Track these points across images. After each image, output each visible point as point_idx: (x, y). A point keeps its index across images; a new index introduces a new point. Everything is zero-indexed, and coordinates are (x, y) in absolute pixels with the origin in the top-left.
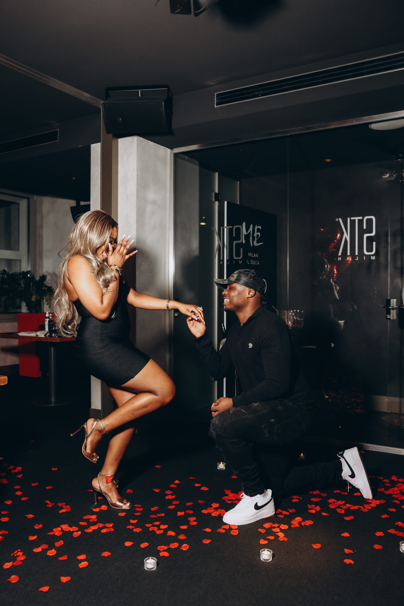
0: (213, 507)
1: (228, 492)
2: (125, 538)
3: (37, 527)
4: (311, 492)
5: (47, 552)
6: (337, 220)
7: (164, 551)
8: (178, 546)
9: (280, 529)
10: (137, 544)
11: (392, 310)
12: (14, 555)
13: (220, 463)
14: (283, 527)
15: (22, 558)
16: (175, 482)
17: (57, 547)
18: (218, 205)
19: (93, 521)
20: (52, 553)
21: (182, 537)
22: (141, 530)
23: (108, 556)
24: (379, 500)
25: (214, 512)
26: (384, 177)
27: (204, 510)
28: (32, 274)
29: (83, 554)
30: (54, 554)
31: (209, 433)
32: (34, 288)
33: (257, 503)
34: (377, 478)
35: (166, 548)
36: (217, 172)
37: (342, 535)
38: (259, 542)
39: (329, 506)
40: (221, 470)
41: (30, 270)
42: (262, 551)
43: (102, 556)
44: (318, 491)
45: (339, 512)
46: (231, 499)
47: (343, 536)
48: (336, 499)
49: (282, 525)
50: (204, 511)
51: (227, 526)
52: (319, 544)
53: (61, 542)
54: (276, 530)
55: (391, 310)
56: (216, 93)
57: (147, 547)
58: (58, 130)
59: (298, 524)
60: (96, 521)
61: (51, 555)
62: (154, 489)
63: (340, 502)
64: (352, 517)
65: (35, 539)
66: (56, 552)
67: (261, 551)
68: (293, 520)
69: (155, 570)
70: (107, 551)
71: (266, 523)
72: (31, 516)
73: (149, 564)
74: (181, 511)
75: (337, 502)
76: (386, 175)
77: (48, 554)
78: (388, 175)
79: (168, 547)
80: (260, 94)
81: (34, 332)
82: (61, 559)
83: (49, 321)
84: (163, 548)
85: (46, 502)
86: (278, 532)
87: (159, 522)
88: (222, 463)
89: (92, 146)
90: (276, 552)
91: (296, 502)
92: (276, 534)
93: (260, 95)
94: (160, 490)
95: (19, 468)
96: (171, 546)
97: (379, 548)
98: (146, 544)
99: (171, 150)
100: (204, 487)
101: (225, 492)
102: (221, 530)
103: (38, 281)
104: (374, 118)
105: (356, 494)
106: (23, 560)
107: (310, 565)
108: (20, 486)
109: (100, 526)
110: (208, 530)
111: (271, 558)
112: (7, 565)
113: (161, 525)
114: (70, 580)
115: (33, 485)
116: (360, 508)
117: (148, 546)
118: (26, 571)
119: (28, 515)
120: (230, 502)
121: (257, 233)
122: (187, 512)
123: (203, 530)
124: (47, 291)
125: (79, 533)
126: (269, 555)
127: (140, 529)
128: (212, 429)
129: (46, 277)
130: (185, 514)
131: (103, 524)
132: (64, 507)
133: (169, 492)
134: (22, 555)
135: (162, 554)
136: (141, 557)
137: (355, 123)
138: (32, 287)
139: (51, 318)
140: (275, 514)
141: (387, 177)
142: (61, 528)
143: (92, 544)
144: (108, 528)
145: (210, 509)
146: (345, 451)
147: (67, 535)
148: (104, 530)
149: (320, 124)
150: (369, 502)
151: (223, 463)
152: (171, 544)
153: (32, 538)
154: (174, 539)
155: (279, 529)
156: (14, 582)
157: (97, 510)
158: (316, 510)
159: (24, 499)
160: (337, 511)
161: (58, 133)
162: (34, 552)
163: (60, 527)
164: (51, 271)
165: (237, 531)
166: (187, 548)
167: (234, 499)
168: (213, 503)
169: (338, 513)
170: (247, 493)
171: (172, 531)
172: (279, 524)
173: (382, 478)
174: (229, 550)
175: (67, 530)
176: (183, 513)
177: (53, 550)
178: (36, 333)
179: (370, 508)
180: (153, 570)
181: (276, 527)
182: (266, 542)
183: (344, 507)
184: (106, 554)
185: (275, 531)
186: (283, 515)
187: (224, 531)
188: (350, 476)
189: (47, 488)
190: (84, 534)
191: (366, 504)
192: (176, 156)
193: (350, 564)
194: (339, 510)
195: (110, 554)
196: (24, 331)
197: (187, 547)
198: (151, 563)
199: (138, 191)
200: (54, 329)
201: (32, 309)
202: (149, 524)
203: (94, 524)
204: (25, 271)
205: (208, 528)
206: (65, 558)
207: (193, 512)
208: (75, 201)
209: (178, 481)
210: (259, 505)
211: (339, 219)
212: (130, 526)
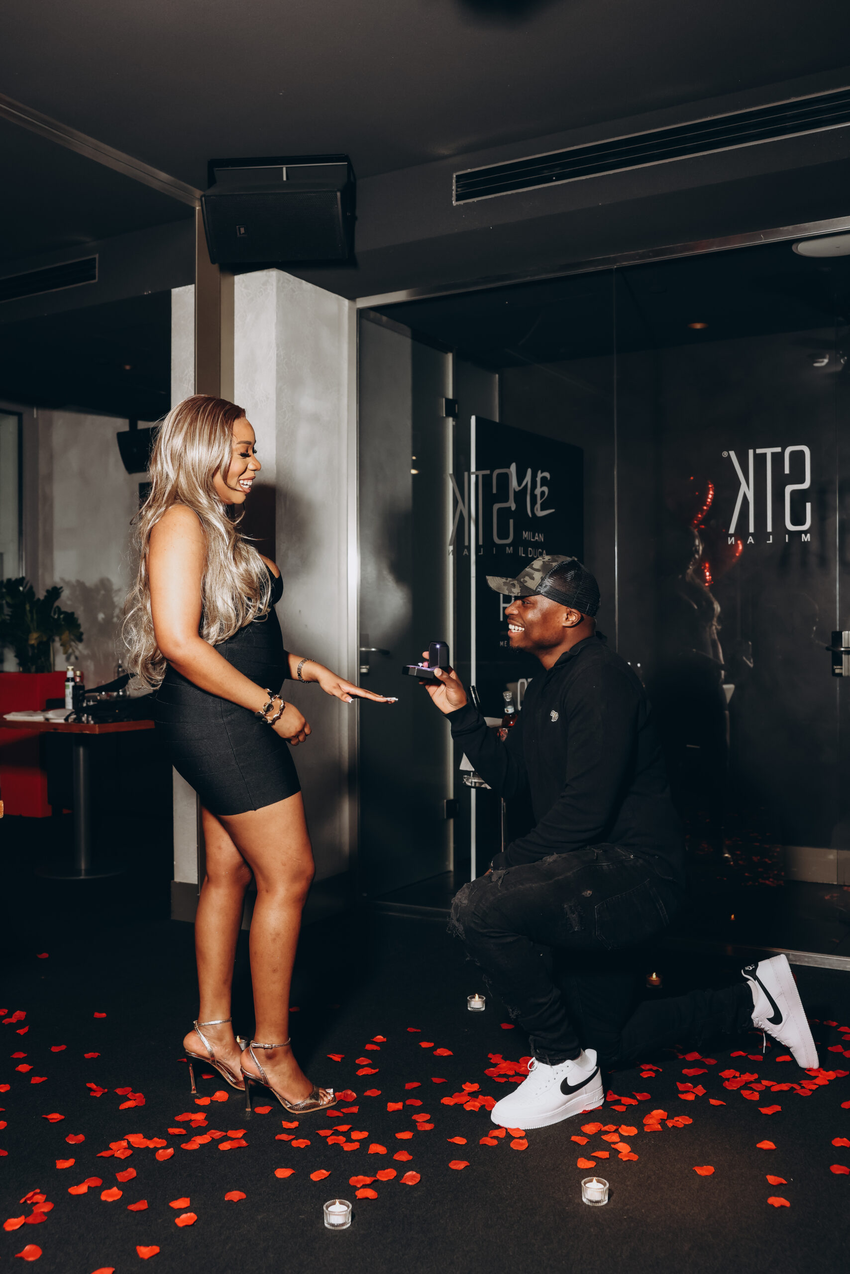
0: (465, 1092)
1: (495, 1059)
2: (273, 1162)
3: (72, 1140)
4: (681, 1057)
5: (100, 1194)
6: (725, 454)
7: (364, 1188)
8: (395, 1177)
9: (621, 1136)
10: (302, 1173)
11: (845, 654)
12: (25, 1201)
13: (474, 998)
14: (626, 1132)
15: (46, 1208)
16: (375, 1039)
17: (122, 1182)
18: (453, 426)
19: (200, 1125)
20: (112, 1195)
21: (403, 1156)
22: (309, 1143)
23: (240, 1200)
24: (833, 1071)
25: (469, 1101)
26: (816, 365)
27: (447, 1098)
28: (29, 585)
29: (182, 1197)
30: (116, 1199)
31: (449, 928)
32: (35, 617)
33: (566, 1080)
34: (825, 1023)
35: (368, 1180)
36: (451, 352)
37: (759, 1145)
38: (576, 1165)
39: (724, 1085)
40: (476, 1013)
41: (24, 575)
42: (585, 1183)
43: (226, 1201)
44: (697, 1054)
45: (748, 1097)
46: (504, 1073)
47: (761, 1149)
48: (737, 1070)
49: (623, 1126)
50: (446, 1101)
51: (500, 1132)
52: (708, 1165)
53: (132, 1172)
54: (611, 1137)
55: (843, 656)
56: (456, 172)
57: (325, 1178)
58: (97, 256)
59: (659, 1124)
60: (204, 1125)
61: (110, 1200)
62: (329, 1054)
63: (747, 1077)
64: (778, 1108)
65: (71, 1167)
66: (121, 1193)
67: (583, 1182)
68: (647, 1116)
69: (349, 1227)
70: (236, 1190)
71: (588, 1124)
72: (55, 1116)
73: (336, 1215)
74: (396, 1101)
75: (740, 1077)
76: (821, 360)
77: (103, 1198)
78: (826, 361)
79: (373, 1179)
80: (554, 175)
81: (39, 712)
82: (133, 1207)
83: (74, 687)
84: (362, 1181)
85: (88, 1085)
86: (617, 1143)
87: (348, 1124)
88: (477, 996)
89: (175, 291)
90: (616, 1184)
91: (650, 1077)
92: (613, 1146)
93: (554, 178)
94: (343, 1056)
95: (19, 1015)
96: (380, 1176)
97: (842, 1172)
98: (323, 1174)
99: (352, 303)
100: (441, 1049)
101: (491, 1059)
102: (489, 1139)
103: (43, 600)
104: (806, 230)
105: (780, 1059)
106: (48, 1212)
107: (693, 1211)
108: (25, 1053)
109: (215, 1135)
110: (460, 1141)
111: (607, 1198)
112: (14, 1224)
113: (353, 1131)
114: (159, 1253)
115: (55, 1049)
116: (792, 1088)
117: (327, 1177)
118: (57, 1236)
119: (49, 1114)
120: (503, 1080)
121: (541, 486)
122: (408, 1102)
123: (449, 1140)
124: (63, 623)
125: (170, 1151)
126: (601, 1190)
127: (306, 1141)
128: (455, 918)
129: (60, 591)
130: (403, 1106)
131: (221, 1131)
132: (129, 1096)
133: (363, 1061)
134: (44, 1202)
135: (360, 1194)
136: (314, 1201)
137: (764, 241)
138: (29, 615)
139: (78, 680)
140: (603, 1103)
141: (823, 364)
142: (129, 1143)
143: (200, 1175)
144: (235, 1141)
145: (459, 1096)
146: (760, 963)
147: (142, 1158)
148: (224, 1144)
149: (686, 244)
150: (811, 1076)
151: (479, 998)
152: (380, 1172)
153: (63, 1164)
154: (385, 1162)
155: (618, 1135)
156: (31, 1259)
157: (204, 1101)
158: (695, 1093)
159: (36, 1080)
160: (742, 1095)
161: (95, 263)
162: (71, 1194)
163: (125, 1139)
164: (72, 577)
165: (525, 1141)
166: (415, 1181)
167: (511, 1073)
168: (465, 1083)
169: (745, 1100)
170: (543, 1058)
171: (380, 1144)
172: (616, 1126)
173: (835, 1024)
174: (510, 1183)
175: (142, 1147)
176: (399, 1106)
177: (115, 1189)
178: (43, 714)
179: (814, 1087)
180: (344, 1227)
181: (611, 1132)
182: (591, 1164)
183: (758, 1087)
184: (235, 1196)
185: (610, 1141)
186: (624, 1105)
187: (495, 1142)
188: (770, 1020)
189: (86, 1055)
190: (181, 1154)
191: (805, 1079)
192: (362, 314)
193: (782, 1207)
194: (746, 1093)
195: (244, 1196)
196: (18, 710)
197: (417, 1178)
198: (340, 1213)
199: (279, 392)
200: (87, 704)
201: (29, 664)
202: (325, 1129)
203: (201, 1131)
204: (13, 579)
205: (458, 1136)
206: (142, 1205)
207: (421, 1103)
208: (127, 421)
209: (382, 1037)
210: (571, 1083)
211: (730, 452)
212: (283, 1135)
